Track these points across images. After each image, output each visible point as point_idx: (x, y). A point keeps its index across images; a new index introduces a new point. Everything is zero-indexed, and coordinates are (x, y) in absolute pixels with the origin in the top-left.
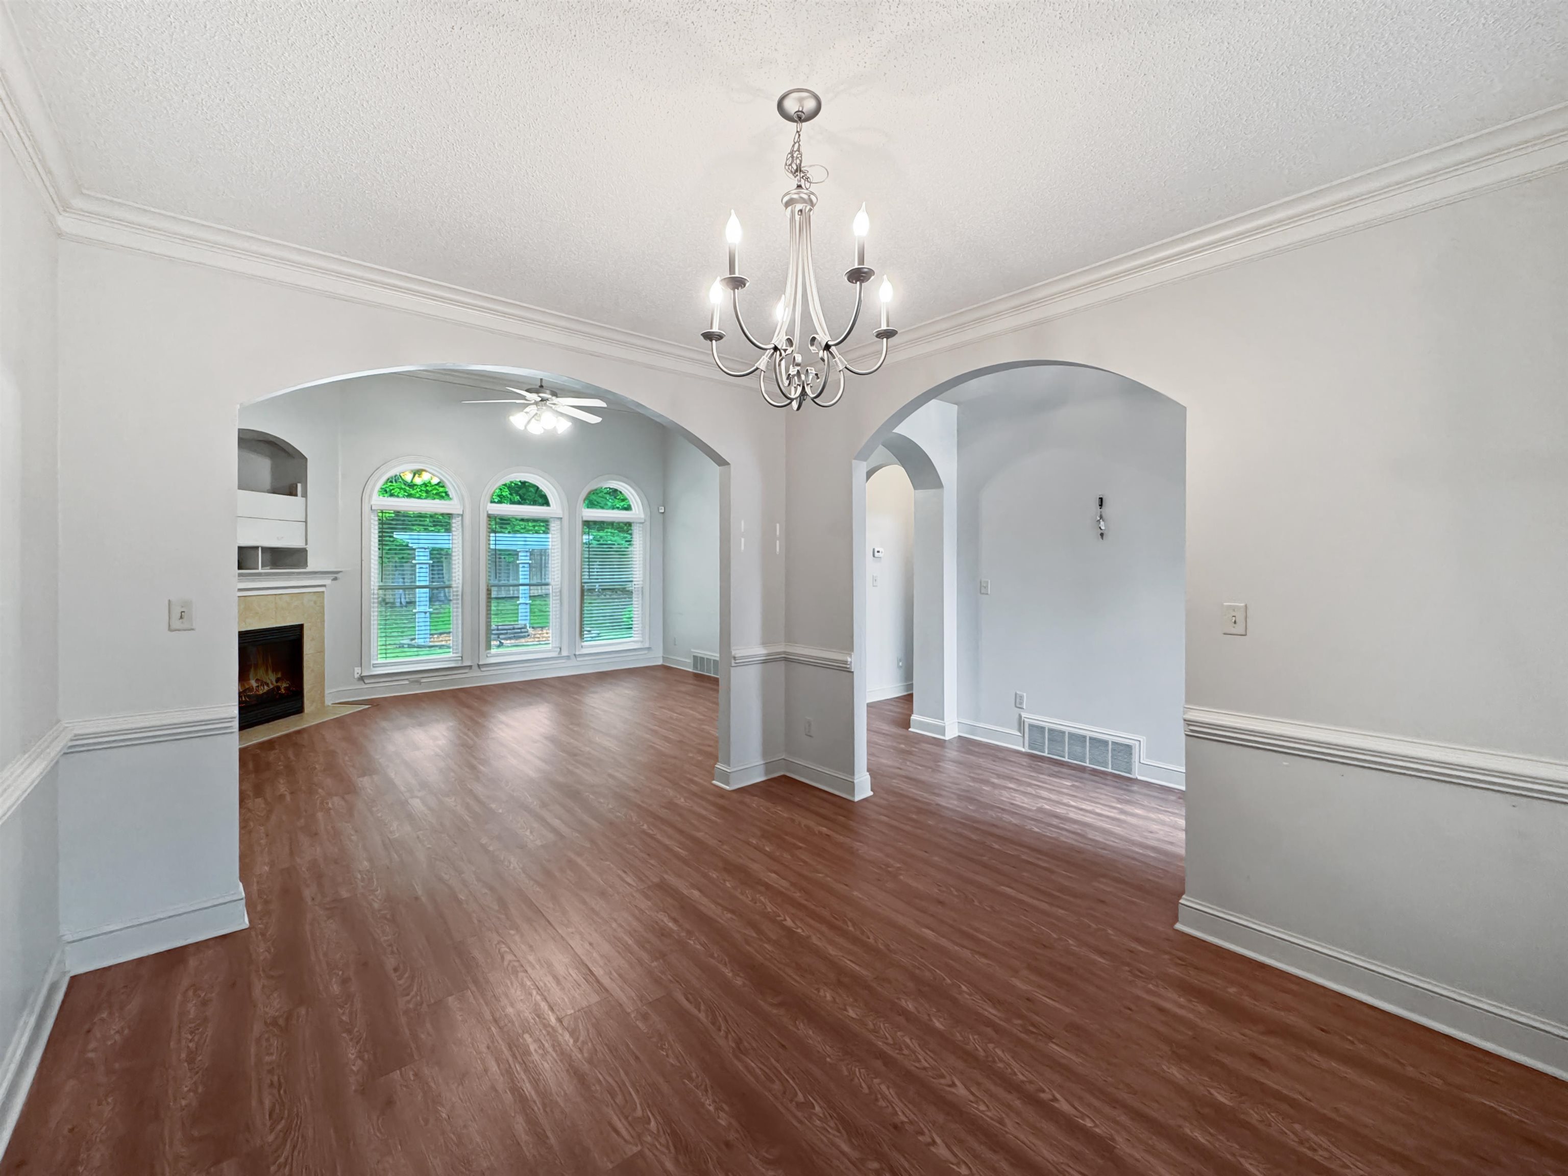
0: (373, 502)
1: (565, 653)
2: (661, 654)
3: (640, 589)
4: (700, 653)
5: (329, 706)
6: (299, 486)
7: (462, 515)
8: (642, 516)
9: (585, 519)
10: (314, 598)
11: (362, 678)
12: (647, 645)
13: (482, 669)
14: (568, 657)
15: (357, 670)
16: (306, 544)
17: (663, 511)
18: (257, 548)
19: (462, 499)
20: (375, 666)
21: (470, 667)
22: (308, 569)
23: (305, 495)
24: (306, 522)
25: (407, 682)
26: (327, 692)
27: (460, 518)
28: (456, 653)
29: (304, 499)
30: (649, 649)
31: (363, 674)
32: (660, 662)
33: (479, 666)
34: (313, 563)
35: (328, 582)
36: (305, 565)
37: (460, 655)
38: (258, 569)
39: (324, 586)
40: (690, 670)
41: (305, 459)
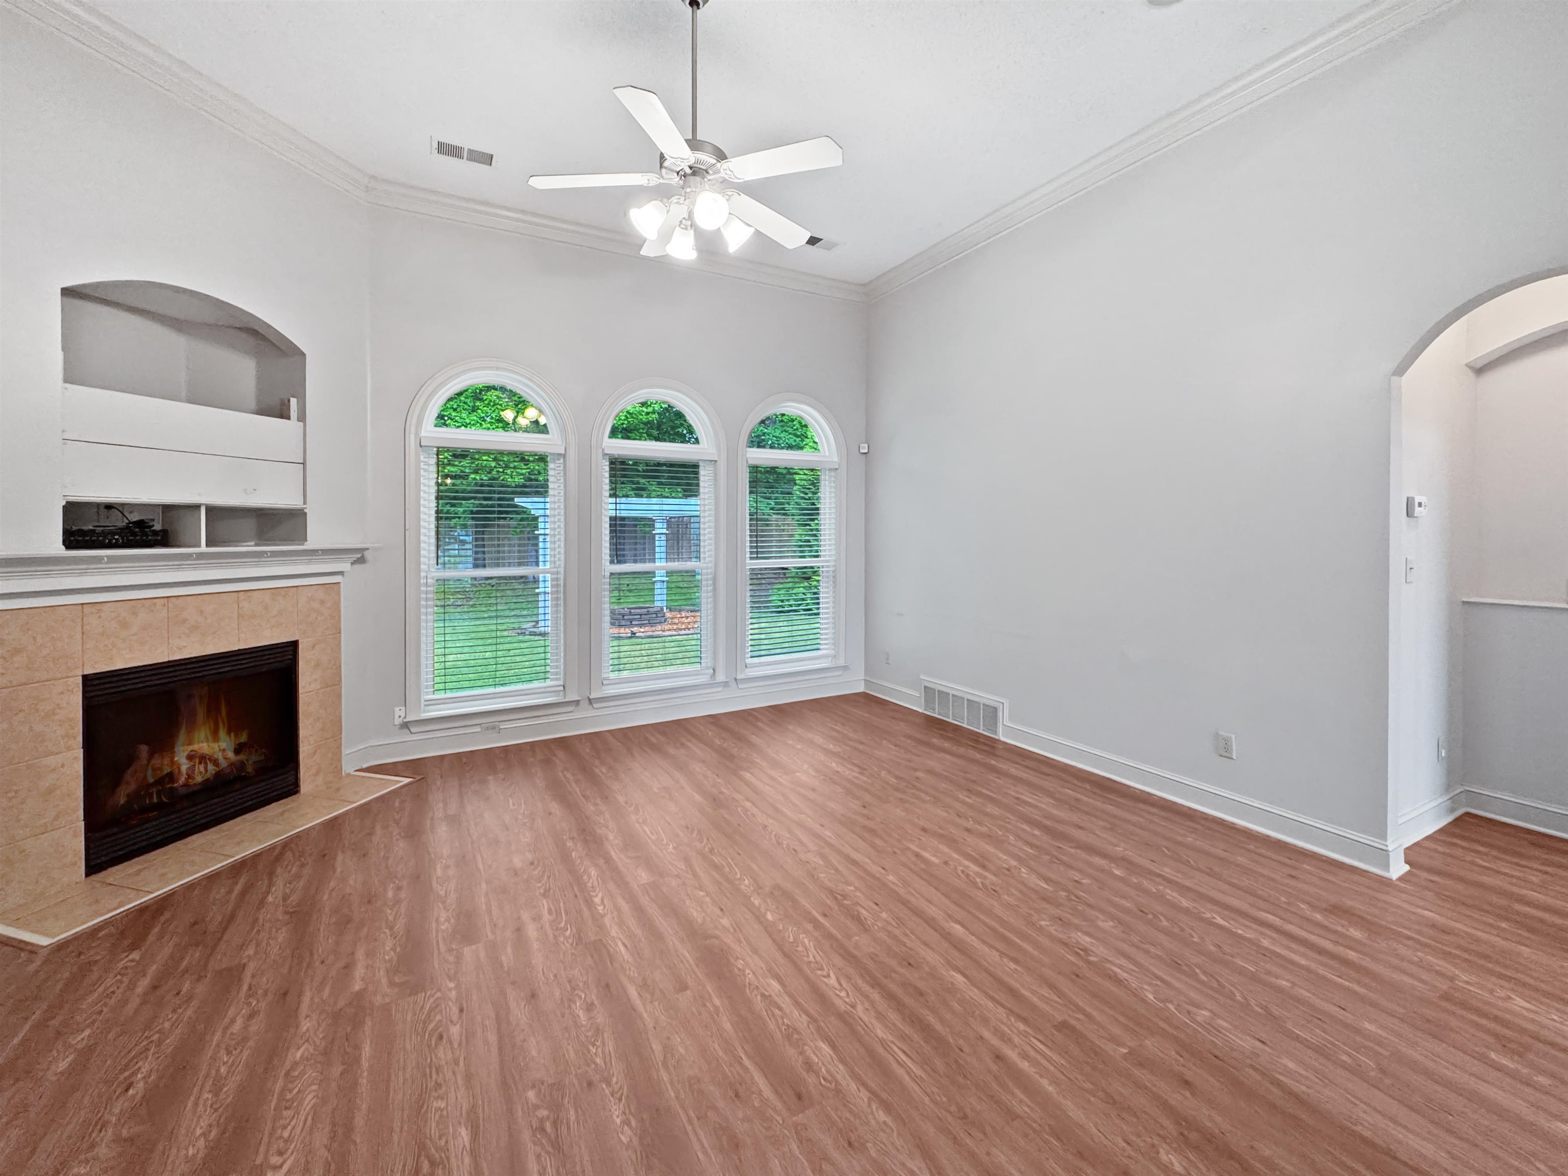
0: (423, 434)
1: (721, 677)
2: (862, 676)
3: (831, 574)
4: (940, 684)
5: (349, 775)
6: (293, 401)
7: (564, 456)
8: (835, 459)
9: (751, 462)
10: (320, 594)
11: (405, 725)
12: (841, 662)
13: (595, 706)
14: (726, 684)
15: (399, 712)
16: (305, 503)
17: (866, 451)
18: (197, 507)
19: (563, 431)
20: (431, 703)
21: (577, 703)
22: (308, 545)
23: (302, 418)
24: (304, 464)
25: (478, 729)
26: (345, 751)
27: (562, 461)
28: (556, 679)
29: (301, 424)
30: (845, 668)
31: (407, 720)
32: (861, 688)
33: (590, 701)
34: (316, 536)
35: (345, 566)
36: (302, 537)
37: (561, 683)
38: (199, 546)
39: (341, 573)
40: (920, 711)
41: (303, 354)
